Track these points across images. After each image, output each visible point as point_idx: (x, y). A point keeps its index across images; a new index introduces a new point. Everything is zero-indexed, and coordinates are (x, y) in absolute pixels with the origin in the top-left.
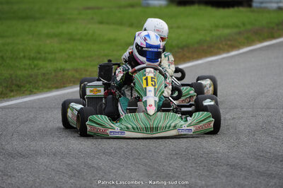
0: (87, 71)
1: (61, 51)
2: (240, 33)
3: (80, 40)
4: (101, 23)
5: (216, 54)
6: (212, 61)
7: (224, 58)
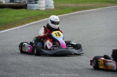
2: (25, 19)
5: (17, 26)
6: (16, 29)
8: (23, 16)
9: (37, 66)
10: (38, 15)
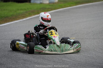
2: (26, 12)
7: (20, 21)
8: (25, 10)
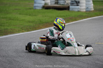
0: (15, 29)
1: (7, 23)
3: (13, 19)
4: (20, 14)
9: (63, 60)
10: (78, 16)
